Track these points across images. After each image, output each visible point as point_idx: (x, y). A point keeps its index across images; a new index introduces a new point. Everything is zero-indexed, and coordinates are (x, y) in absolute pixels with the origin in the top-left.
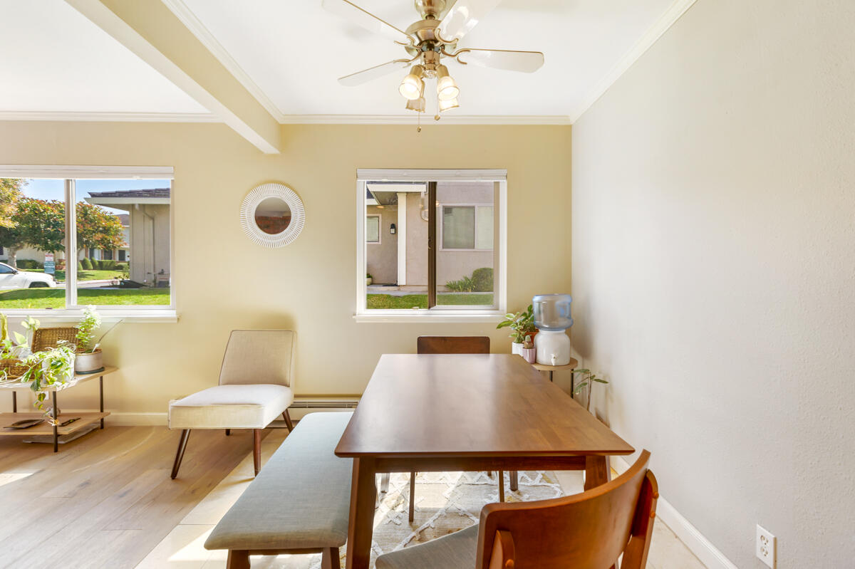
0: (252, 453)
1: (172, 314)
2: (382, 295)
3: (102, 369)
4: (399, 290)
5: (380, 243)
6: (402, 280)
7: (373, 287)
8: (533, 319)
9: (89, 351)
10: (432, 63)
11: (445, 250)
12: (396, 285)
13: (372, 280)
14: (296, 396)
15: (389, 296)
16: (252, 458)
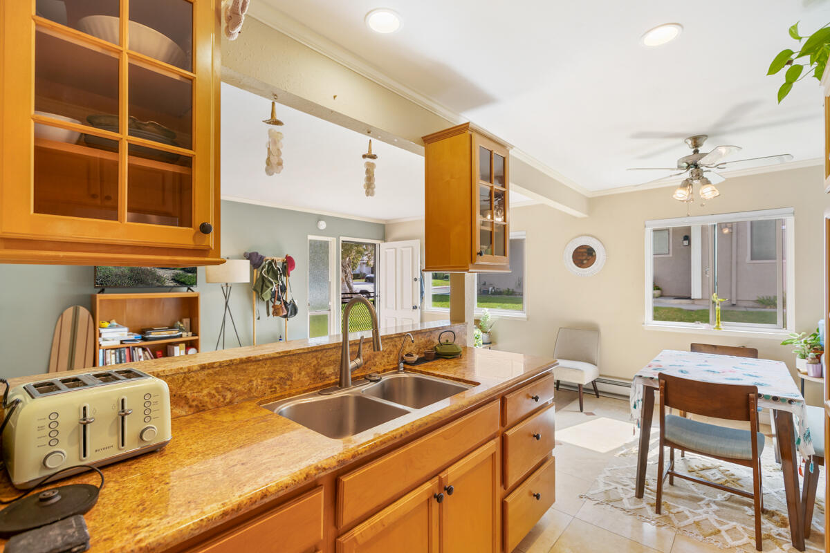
0: (578, 399)
1: (524, 315)
2: (672, 308)
3: (490, 343)
4: (693, 303)
5: (671, 255)
6: (696, 293)
7: (662, 300)
8: (819, 340)
9: (486, 332)
10: (699, 176)
11: (754, 261)
12: (689, 298)
13: (662, 293)
14: (600, 375)
15: (680, 310)
16: (578, 404)
